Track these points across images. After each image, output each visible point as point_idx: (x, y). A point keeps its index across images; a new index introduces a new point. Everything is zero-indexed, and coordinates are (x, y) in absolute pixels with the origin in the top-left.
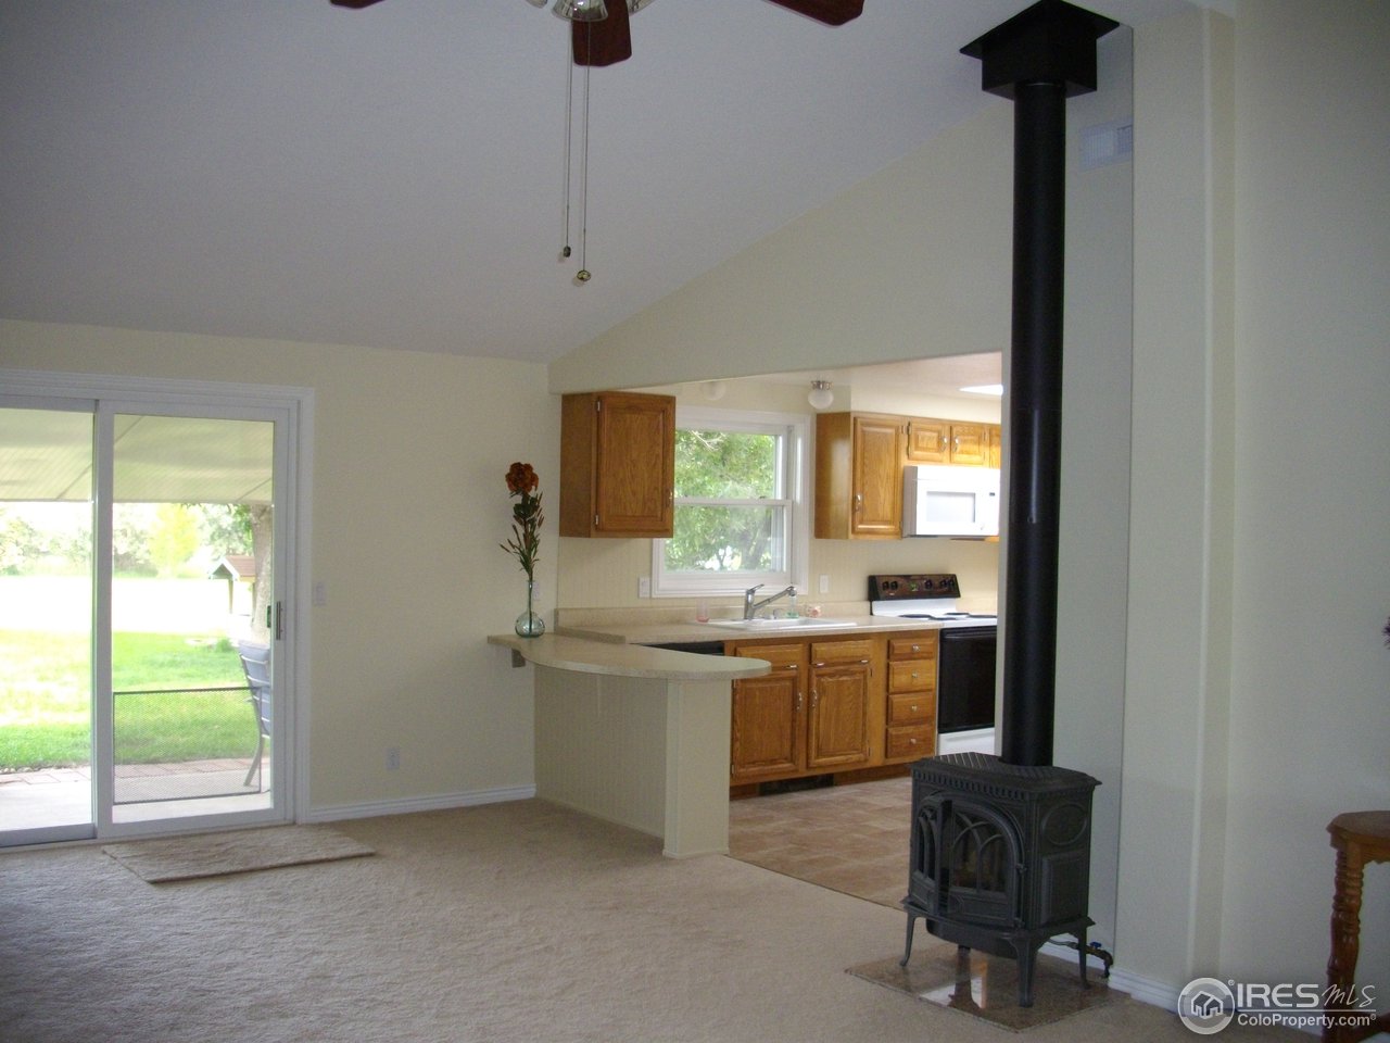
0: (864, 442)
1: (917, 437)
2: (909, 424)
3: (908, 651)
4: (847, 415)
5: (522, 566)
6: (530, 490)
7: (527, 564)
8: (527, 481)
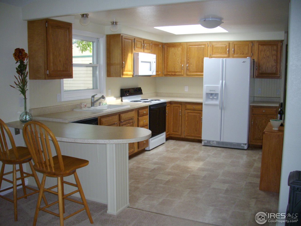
0: (124, 44)
1: (136, 44)
2: (135, 39)
3: (142, 113)
4: (120, 34)
5: (21, 93)
6: (24, 60)
7: (23, 92)
8: (24, 56)
